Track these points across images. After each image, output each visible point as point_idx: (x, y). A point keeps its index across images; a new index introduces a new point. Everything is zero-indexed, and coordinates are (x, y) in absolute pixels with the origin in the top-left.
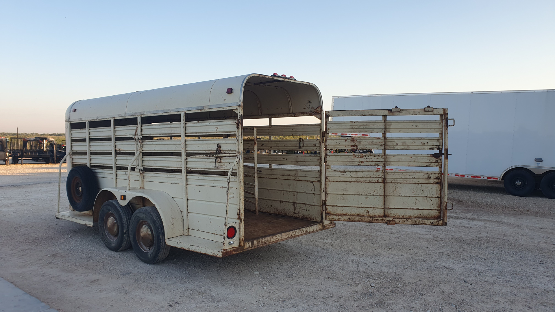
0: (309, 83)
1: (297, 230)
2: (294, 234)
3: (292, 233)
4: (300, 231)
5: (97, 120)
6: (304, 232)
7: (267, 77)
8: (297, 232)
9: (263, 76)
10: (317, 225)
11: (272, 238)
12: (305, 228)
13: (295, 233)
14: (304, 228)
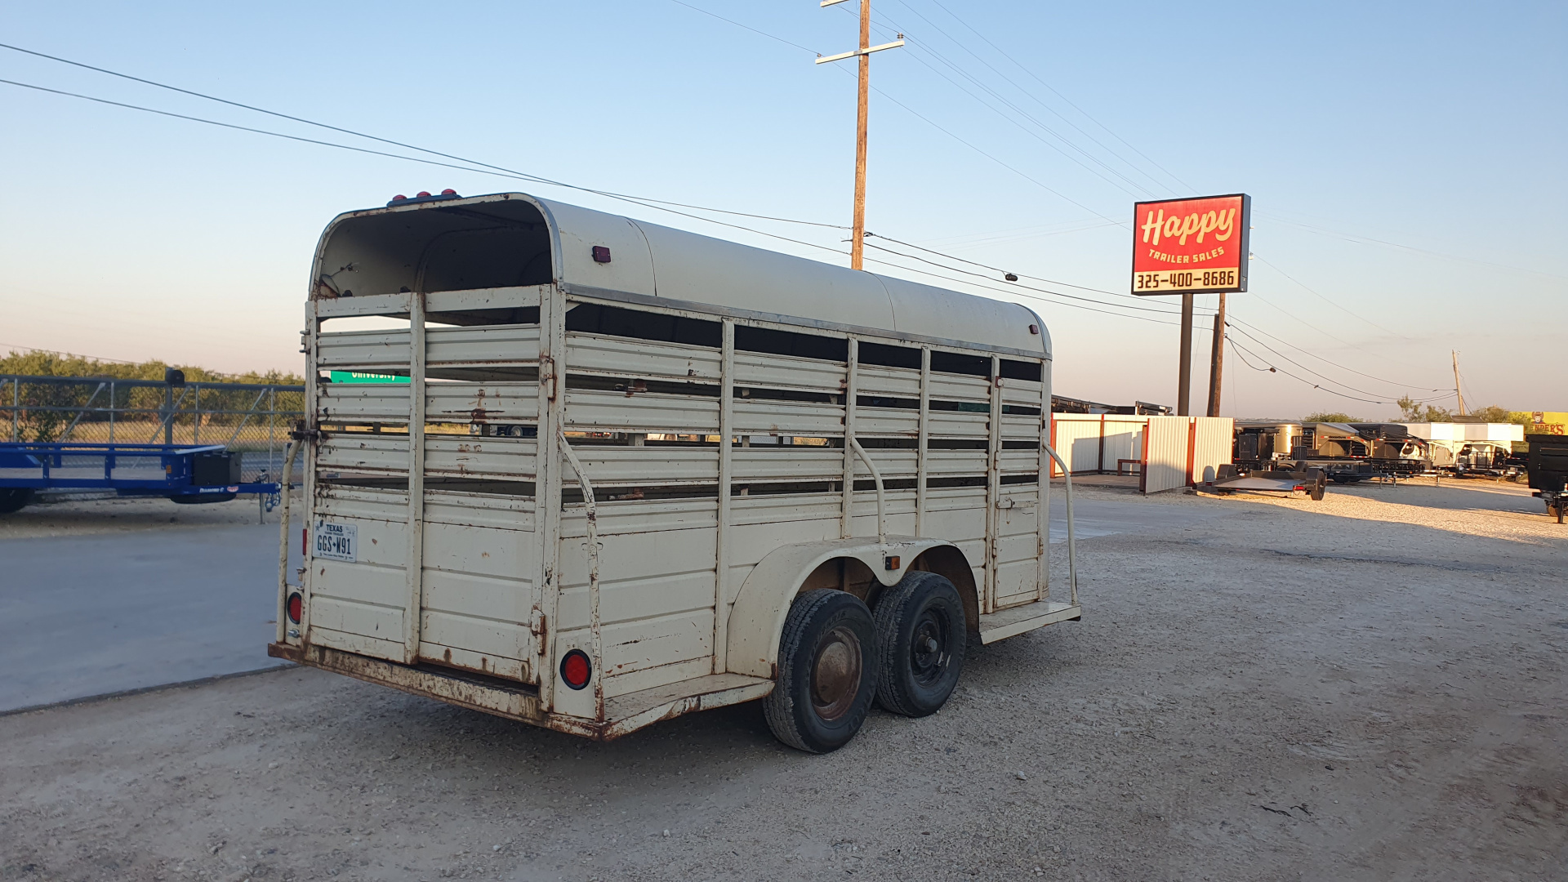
0: (506, 195)
1: (441, 678)
2: (429, 687)
3: (423, 680)
4: (450, 685)
6: (463, 696)
7: (374, 212)
8: (438, 685)
9: (364, 213)
10: (513, 697)
11: (368, 665)
12: (465, 684)
13: (431, 683)
14: (463, 683)
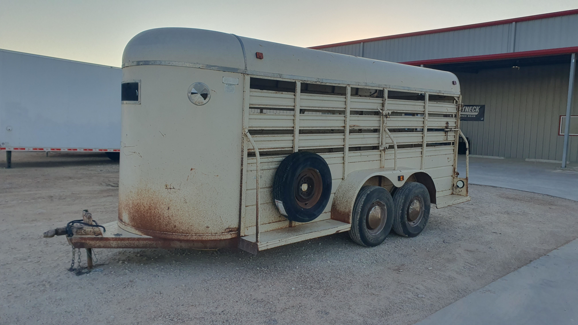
5: (318, 83)
